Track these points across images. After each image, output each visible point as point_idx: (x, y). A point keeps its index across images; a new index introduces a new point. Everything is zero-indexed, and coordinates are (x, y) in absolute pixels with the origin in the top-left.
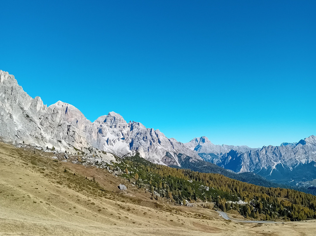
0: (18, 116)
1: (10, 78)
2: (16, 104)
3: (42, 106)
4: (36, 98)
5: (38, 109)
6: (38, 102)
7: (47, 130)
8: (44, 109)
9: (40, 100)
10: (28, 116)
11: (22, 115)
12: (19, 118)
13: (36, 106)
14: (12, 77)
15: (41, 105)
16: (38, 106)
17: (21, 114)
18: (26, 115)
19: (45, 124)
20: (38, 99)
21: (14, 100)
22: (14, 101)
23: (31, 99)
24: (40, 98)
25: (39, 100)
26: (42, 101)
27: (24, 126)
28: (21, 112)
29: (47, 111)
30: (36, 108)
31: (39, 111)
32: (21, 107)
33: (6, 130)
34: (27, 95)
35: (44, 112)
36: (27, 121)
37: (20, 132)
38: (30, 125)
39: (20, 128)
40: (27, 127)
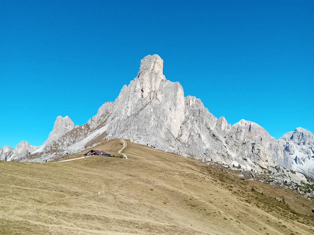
0: (205, 136)
1: (198, 101)
2: (204, 125)
3: (227, 125)
4: (220, 118)
6: (222, 121)
7: (232, 149)
8: (228, 128)
9: (225, 119)
10: (214, 136)
11: (209, 134)
12: (206, 138)
13: (220, 125)
15: (226, 124)
18: (213, 134)
19: (230, 142)
21: (201, 121)
22: (202, 122)
23: (216, 119)
24: (224, 118)
25: (224, 120)
26: (226, 121)
27: (211, 144)
28: (208, 132)
29: (231, 129)
30: (221, 127)
31: (224, 131)
32: (208, 127)
33: (196, 149)
34: (213, 116)
35: (228, 131)
36: (214, 140)
37: (208, 150)
38: (217, 143)
39: (208, 147)
40: (214, 146)
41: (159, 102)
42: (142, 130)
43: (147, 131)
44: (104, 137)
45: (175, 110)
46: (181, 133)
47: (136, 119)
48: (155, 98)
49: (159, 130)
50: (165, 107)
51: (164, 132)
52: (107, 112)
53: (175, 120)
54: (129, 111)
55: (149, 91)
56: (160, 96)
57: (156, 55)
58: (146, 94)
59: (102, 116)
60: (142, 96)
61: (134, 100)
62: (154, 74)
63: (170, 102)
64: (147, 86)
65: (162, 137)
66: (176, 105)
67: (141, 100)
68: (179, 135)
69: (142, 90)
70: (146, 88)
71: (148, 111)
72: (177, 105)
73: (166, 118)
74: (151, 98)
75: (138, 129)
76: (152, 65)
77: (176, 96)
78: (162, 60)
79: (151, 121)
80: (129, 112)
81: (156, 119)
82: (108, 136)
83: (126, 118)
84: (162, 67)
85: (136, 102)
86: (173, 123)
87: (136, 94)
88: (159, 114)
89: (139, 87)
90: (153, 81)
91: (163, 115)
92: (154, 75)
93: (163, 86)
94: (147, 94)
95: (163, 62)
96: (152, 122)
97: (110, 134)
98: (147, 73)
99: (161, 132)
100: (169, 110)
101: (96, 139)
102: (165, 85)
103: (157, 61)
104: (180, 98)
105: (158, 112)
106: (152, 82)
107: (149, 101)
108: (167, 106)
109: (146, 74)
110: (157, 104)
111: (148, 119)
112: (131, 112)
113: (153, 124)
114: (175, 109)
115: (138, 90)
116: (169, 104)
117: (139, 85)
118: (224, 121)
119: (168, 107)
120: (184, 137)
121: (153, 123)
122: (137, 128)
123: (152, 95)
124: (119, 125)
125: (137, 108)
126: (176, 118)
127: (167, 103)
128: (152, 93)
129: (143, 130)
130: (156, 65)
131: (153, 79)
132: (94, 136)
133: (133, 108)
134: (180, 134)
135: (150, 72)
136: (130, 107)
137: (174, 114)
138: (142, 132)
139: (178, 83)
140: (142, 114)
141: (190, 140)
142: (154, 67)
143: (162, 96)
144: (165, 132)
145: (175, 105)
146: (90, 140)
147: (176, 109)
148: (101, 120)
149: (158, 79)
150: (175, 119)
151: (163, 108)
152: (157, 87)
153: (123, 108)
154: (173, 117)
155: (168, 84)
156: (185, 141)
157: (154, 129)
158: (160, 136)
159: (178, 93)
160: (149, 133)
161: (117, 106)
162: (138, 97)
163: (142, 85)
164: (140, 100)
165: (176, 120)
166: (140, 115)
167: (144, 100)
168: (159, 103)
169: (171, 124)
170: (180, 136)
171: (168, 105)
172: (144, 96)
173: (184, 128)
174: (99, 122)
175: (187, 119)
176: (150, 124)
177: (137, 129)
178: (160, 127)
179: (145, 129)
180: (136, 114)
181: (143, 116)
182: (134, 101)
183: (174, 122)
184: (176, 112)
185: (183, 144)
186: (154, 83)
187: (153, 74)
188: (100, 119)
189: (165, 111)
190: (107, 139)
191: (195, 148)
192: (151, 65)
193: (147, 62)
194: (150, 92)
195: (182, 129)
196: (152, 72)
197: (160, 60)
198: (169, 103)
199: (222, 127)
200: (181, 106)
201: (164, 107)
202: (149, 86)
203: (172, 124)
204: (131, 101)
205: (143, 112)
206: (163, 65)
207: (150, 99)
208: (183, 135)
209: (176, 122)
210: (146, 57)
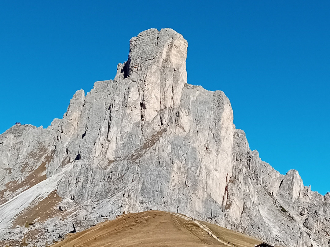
0: (266, 209)
1: (238, 135)
2: (260, 185)
3: (302, 189)
4: (289, 173)
5: (295, 195)
6: (294, 180)
7: (320, 239)
8: (305, 195)
9: (298, 177)
10: (284, 210)
11: (274, 207)
12: (269, 214)
13: (290, 189)
14: (240, 135)
15: (300, 186)
16: (296, 190)
17: (272, 206)
18: (280, 207)
19: (315, 225)
20: (295, 175)
21: (254, 177)
22: (255, 180)
23: (278, 174)
24: (297, 173)
25: (296, 177)
26: (301, 180)
27: (282, 228)
28: (271, 201)
29: (312, 198)
30: (292, 192)
31: (298, 199)
32: (269, 191)
33: (260, 237)
34: (270, 168)
35: (306, 201)
36: (285, 219)
37: (278, 241)
38: (293, 227)
39: (276, 234)
40: (288, 232)
41: (183, 132)
42: (153, 191)
43: (165, 194)
44: (54, 204)
45: (218, 153)
46: (227, 201)
47: (135, 167)
48: (173, 124)
49: (191, 193)
50: (196, 145)
51: (201, 198)
52: (42, 149)
53: (216, 173)
54: (112, 148)
55: (157, 107)
56: (185, 120)
57: (168, 29)
58: (151, 113)
59: (31, 155)
60: (142, 117)
61: (124, 124)
62: (170, 71)
63: (206, 133)
64: (153, 96)
65: (197, 209)
66: (220, 142)
67: (140, 125)
68: (224, 207)
69: (142, 105)
70: (152, 101)
71: (163, 151)
72: (222, 141)
73: (199, 168)
74: (164, 122)
75: (142, 189)
76: (165, 50)
77: (219, 120)
78: (186, 41)
79: (173, 174)
80: (110, 151)
81: (182, 170)
82: (64, 201)
83: (106, 163)
84: (185, 56)
85: (128, 130)
86: (213, 180)
87: (128, 111)
88: (183, 158)
89: (135, 97)
90: (167, 85)
91: (193, 161)
92: (169, 73)
93: (189, 99)
94: (153, 112)
95: (187, 46)
96: (175, 175)
97: (68, 199)
98: (155, 67)
99: (195, 198)
100: (203, 151)
101: (36, 207)
102: (194, 97)
103: (175, 43)
104: (226, 126)
105: (181, 153)
106: (166, 89)
107: (158, 129)
108: (201, 142)
109: (153, 70)
110: (178, 137)
111: (165, 168)
112: (116, 151)
113: (176, 180)
114: (218, 149)
115: (134, 103)
116: (203, 138)
117: (135, 93)
118: (298, 179)
119: (202, 144)
120: (234, 211)
121: (176, 177)
122: (140, 186)
123: (166, 116)
124: (90, 178)
125: (131, 144)
126: (219, 170)
127: (200, 135)
128: (167, 112)
129: (156, 193)
130: (174, 51)
131: (169, 82)
132: (30, 201)
133: (120, 143)
134: (225, 204)
135: (160, 65)
136: (114, 139)
137: (215, 161)
138: (154, 196)
139: (223, 93)
140: (151, 156)
141: (247, 218)
142: (168, 55)
143: (189, 120)
144: (204, 199)
145: (218, 140)
146: (22, 209)
147: (220, 151)
148: (31, 164)
149: (179, 82)
150: (216, 170)
151: (192, 145)
152: (177, 99)
153: (97, 141)
154: (212, 167)
155: (200, 94)
156: (237, 219)
157: (179, 191)
158: (193, 206)
159: (224, 114)
160: (169, 200)
161: (67, 136)
162: (133, 119)
163: (142, 93)
164: (137, 125)
165: (218, 174)
166: (146, 159)
167: (147, 126)
168: (184, 134)
169: (208, 182)
170: (226, 208)
171: (203, 140)
172: (148, 118)
173: (235, 191)
174: (28, 169)
175: (238, 172)
176: (171, 180)
177: (140, 190)
178: (192, 187)
179: (161, 191)
180: (132, 155)
181: (154, 161)
182: (124, 127)
183: (215, 177)
184: (219, 155)
185: (233, 227)
186: (170, 89)
187: (167, 71)
188: (27, 163)
189: (197, 153)
190: (63, 209)
191: (257, 236)
192: (162, 50)
193: (149, 43)
194: (161, 110)
195: (229, 194)
196: (164, 67)
197: (182, 42)
198: (204, 136)
199: (294, 192)
200: (228, 144)
201: (194, 143)
202: (159, 97)
203: (210, 182)
204: (117, 126)
205: (153, 151)
206: (186, 53)
207: (162, 124)
208: (232, 207)
209: (218, 177)
210: (145, 32)
